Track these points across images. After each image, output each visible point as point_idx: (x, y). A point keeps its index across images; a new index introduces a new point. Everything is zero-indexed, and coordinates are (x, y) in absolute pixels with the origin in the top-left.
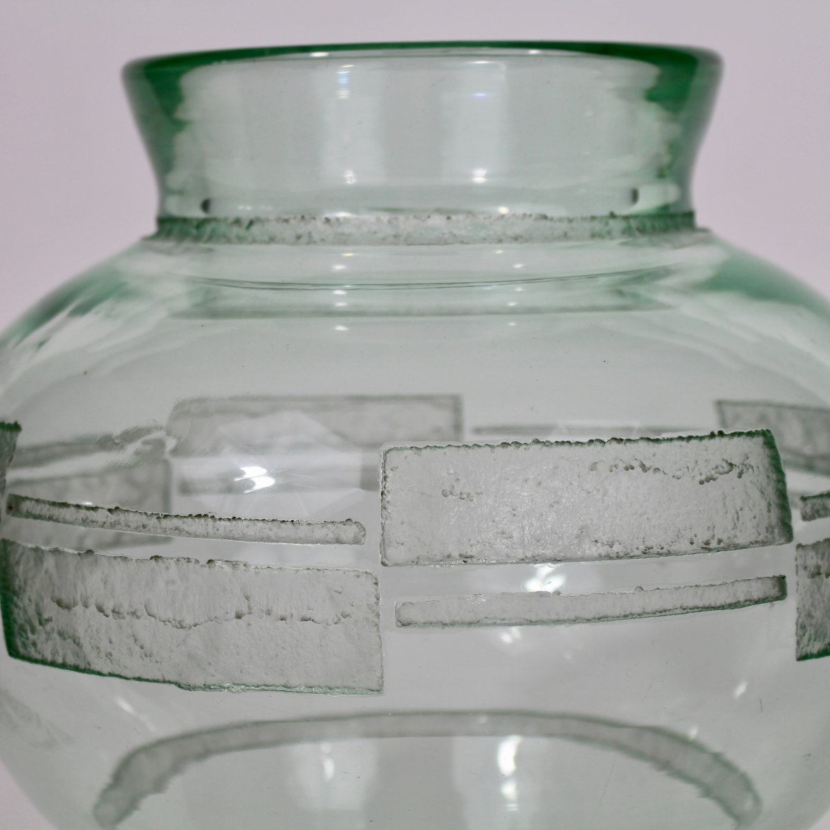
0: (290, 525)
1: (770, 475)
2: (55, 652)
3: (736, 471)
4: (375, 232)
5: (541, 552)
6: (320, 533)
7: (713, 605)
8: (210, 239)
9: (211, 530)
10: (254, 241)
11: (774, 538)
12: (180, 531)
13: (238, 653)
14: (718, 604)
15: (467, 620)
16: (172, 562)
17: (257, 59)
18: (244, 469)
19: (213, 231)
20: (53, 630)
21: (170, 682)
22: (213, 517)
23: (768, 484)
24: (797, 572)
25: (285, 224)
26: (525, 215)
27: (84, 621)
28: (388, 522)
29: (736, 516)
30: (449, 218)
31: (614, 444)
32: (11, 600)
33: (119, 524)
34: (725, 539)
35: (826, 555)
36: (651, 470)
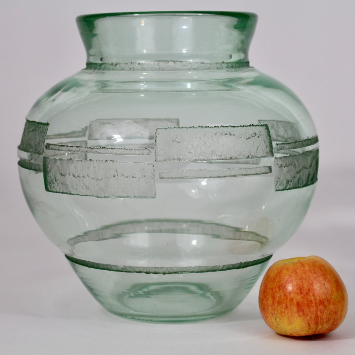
0: (129, 150)
1: (267, 137)
2: (60, 189)
3: (257, 136)
4: (153, 67)
5: (201, 158)
6: (138, 152)
7: (250, 174)
8: (104, 69)
9: (106, 152)
10: (117, 70)
11: (268, 155)
12: (97, 152)
13: (114, 187)
14: (252, 174)
15: (180, 177)
16: (95, 161)
17: (118, 16)
18: (114, 135)
19: (105, 67)
20: (59, 182)
21: (94, 196)
22: (107, 148)
23: (267, 140)
24: (275, 165)
25: (126, 65)
26: (197, 62)
27: (69, 179)
28: (157, 149)
29: (257, 149)
30: (175, 63)
31: (222, 127)
32: (47, 175)
33: (80, 151)
34: (254, 155)
35: (284, 161)
36: (232, 135)
